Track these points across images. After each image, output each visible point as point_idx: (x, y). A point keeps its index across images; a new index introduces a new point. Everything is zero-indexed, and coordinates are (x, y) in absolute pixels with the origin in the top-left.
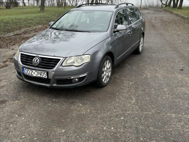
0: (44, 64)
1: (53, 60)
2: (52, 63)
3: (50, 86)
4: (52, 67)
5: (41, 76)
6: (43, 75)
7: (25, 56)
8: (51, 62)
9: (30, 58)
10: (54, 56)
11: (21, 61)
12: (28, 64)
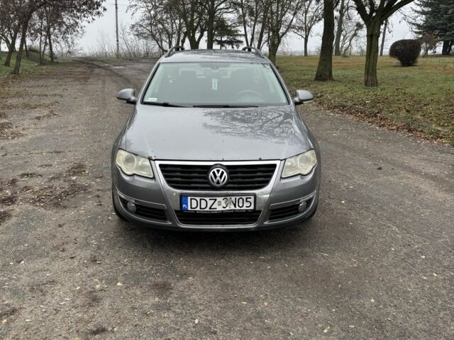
0: (239, 180)
1: (259, 169)
2: (258, 174)
3: (255, 228)
4: (261, 185)
5: (237, 208)
6: (241, 205)
7: (179, 169)
8: (255, 172)
9: (195, 172)
10: (260, 160)
11: (169, 182)
12: (192, 185)
